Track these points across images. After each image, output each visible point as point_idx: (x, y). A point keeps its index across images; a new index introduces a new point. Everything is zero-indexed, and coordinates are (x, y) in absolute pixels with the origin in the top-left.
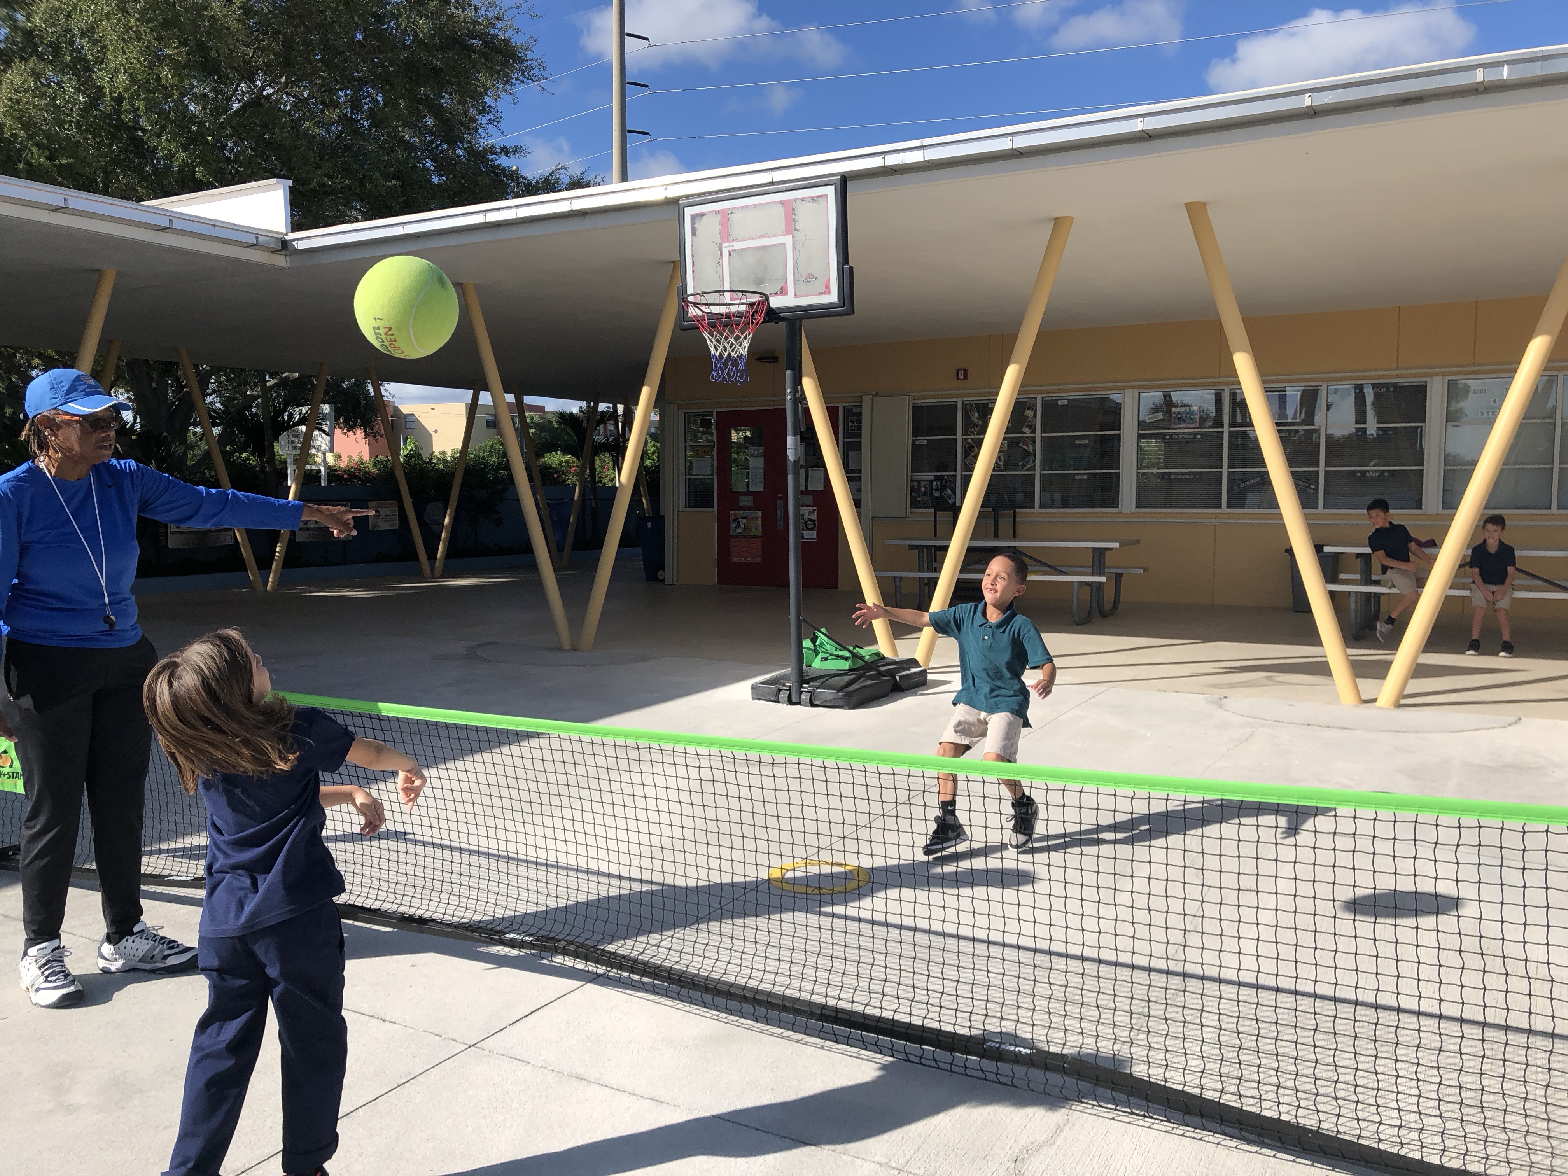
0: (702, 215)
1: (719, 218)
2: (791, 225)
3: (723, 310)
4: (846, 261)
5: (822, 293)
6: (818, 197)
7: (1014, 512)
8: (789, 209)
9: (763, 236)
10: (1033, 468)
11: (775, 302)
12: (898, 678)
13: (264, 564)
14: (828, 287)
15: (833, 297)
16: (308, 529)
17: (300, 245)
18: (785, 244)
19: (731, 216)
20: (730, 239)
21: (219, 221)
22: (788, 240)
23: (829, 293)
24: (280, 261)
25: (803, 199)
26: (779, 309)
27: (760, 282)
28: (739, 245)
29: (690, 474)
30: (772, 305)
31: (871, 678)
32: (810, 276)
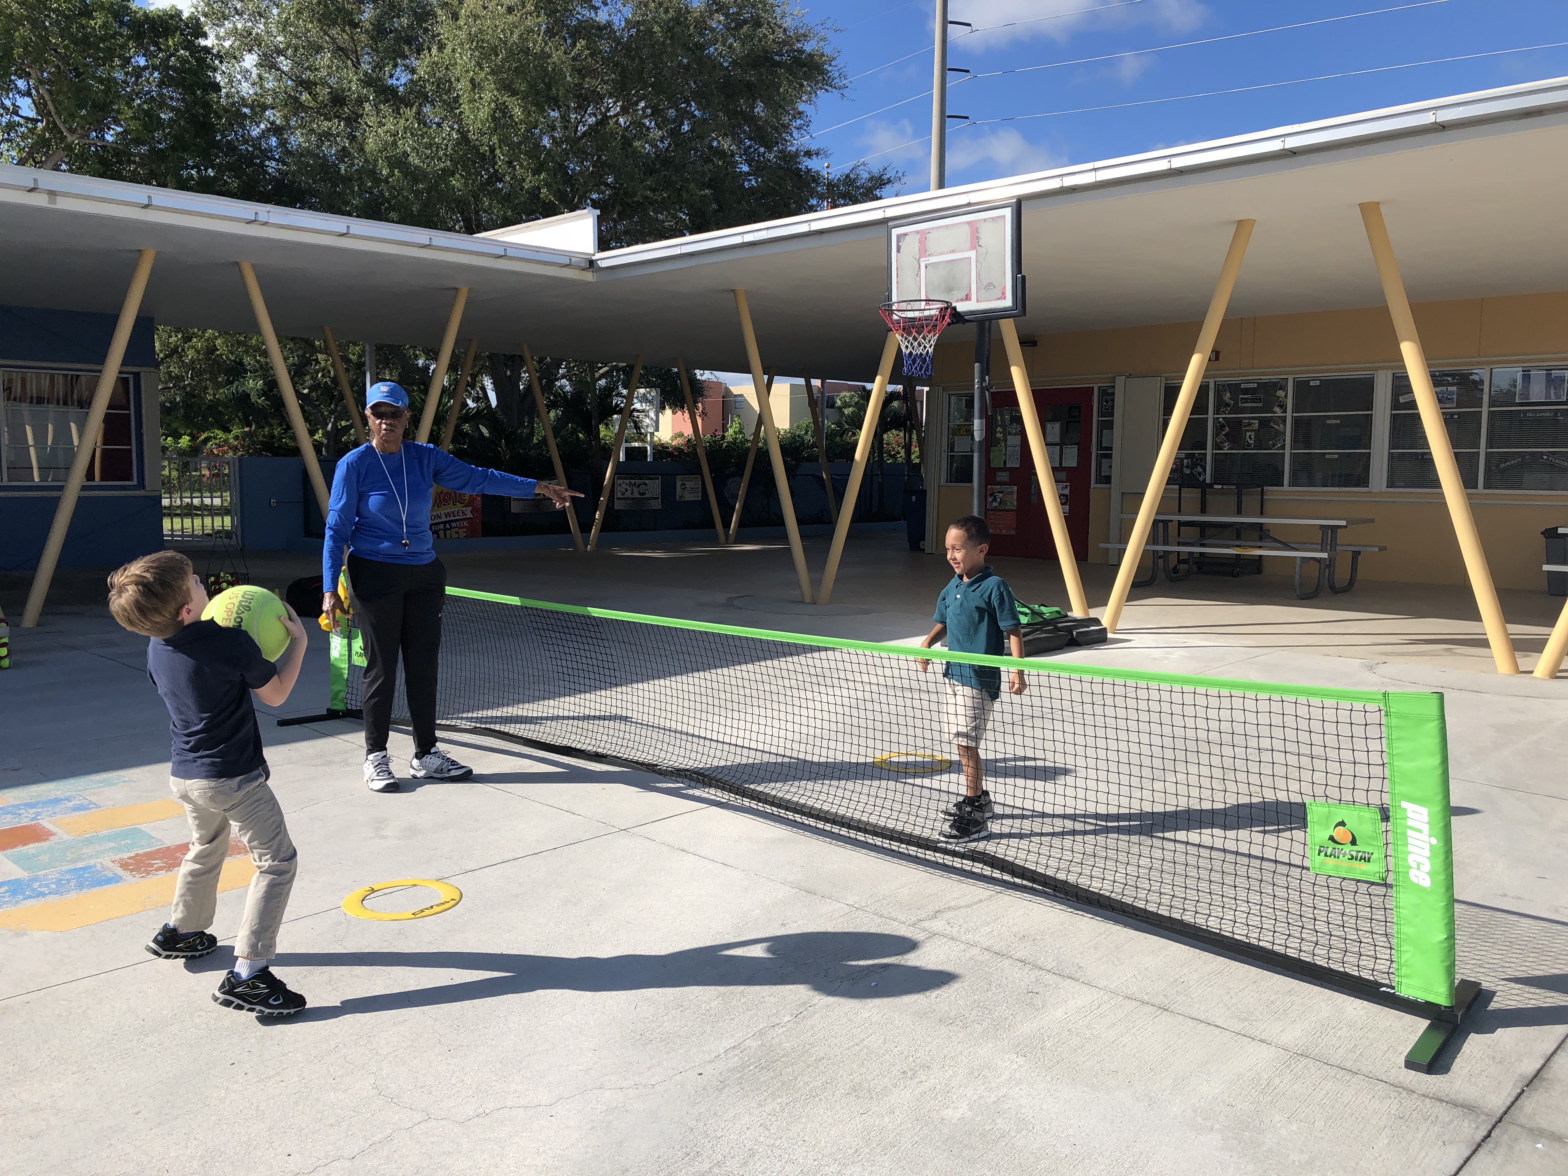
0: (905, 235)
1: (918, 236)
2: (975, 242)
3: (917, 314)
4: (1020, 272)
5: (999, 299)
6: (997, 217)
7: (1262, 490)
8: (974, 228)
9: (953, 251)
10: (1283, 447)
11: (961, 307)
12: (1075, 633)
13: (585, 528)
14: (1004, 293)
15: (1008, 302)
16: (625, 499)
17: (603, 264)
18: (970, 258)
19: (927, 236)
20: (928, 253)
21: (540, 247)
22: (972, 254)
23: (1005, 298)
24: (589, 276)
25: (985, 220)
26: (964, 312)
27: (949, 290)
28: (933, 259)
29: (952, 451)
30: (958, 310)
31: (1046, 632)
32: (989, 284)
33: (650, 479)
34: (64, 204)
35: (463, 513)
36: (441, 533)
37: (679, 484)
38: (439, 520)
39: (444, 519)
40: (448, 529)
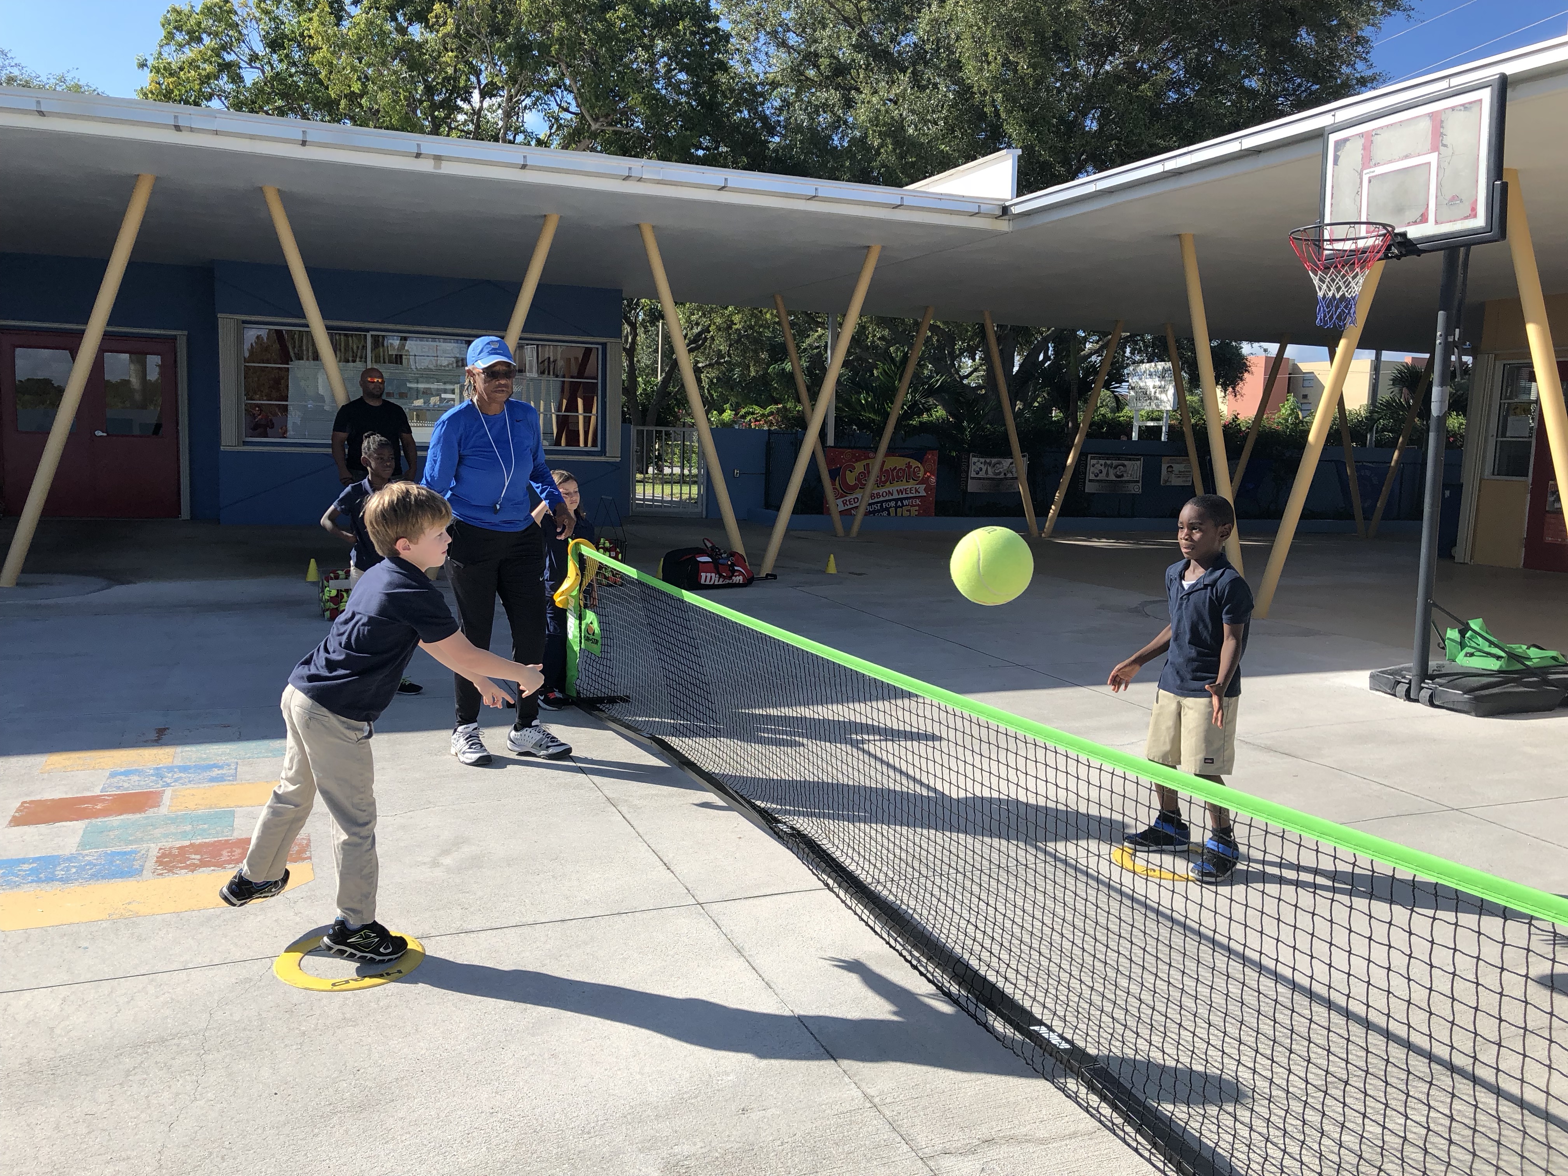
0: (1346, 140)
1: (1362, 141)
2: (1438, 139)
3: (1348, 246)
4: (1499, 178)
5: (1466, 218)
6: (1470, 103)
8: (1437, 120)
9: (1407, 157)
11: (1414, 232)
14: (1474, 210)
15: (1480, 221)
17: (1016, 210)
18: (1429, 164)
19: (1374, 138)
20: (1372, 164)
22: (1433, 158)
23: (1475, 216)
24: (1003, 226)
25: (1453, 109)
26: (1417, 239)
27: (1399, 210)
28: (1379, 170)
29: (1504, 435)
30: (1410, 236)
31: (1527, 685)
32: (1454, 198)
33: (1130, 460)
34: (448, 169)
35: (916, 491)
36: (892, 510)
37: (1164, 467)
38: (891, 497)
39: (896, 496)
40: (899, 507)
